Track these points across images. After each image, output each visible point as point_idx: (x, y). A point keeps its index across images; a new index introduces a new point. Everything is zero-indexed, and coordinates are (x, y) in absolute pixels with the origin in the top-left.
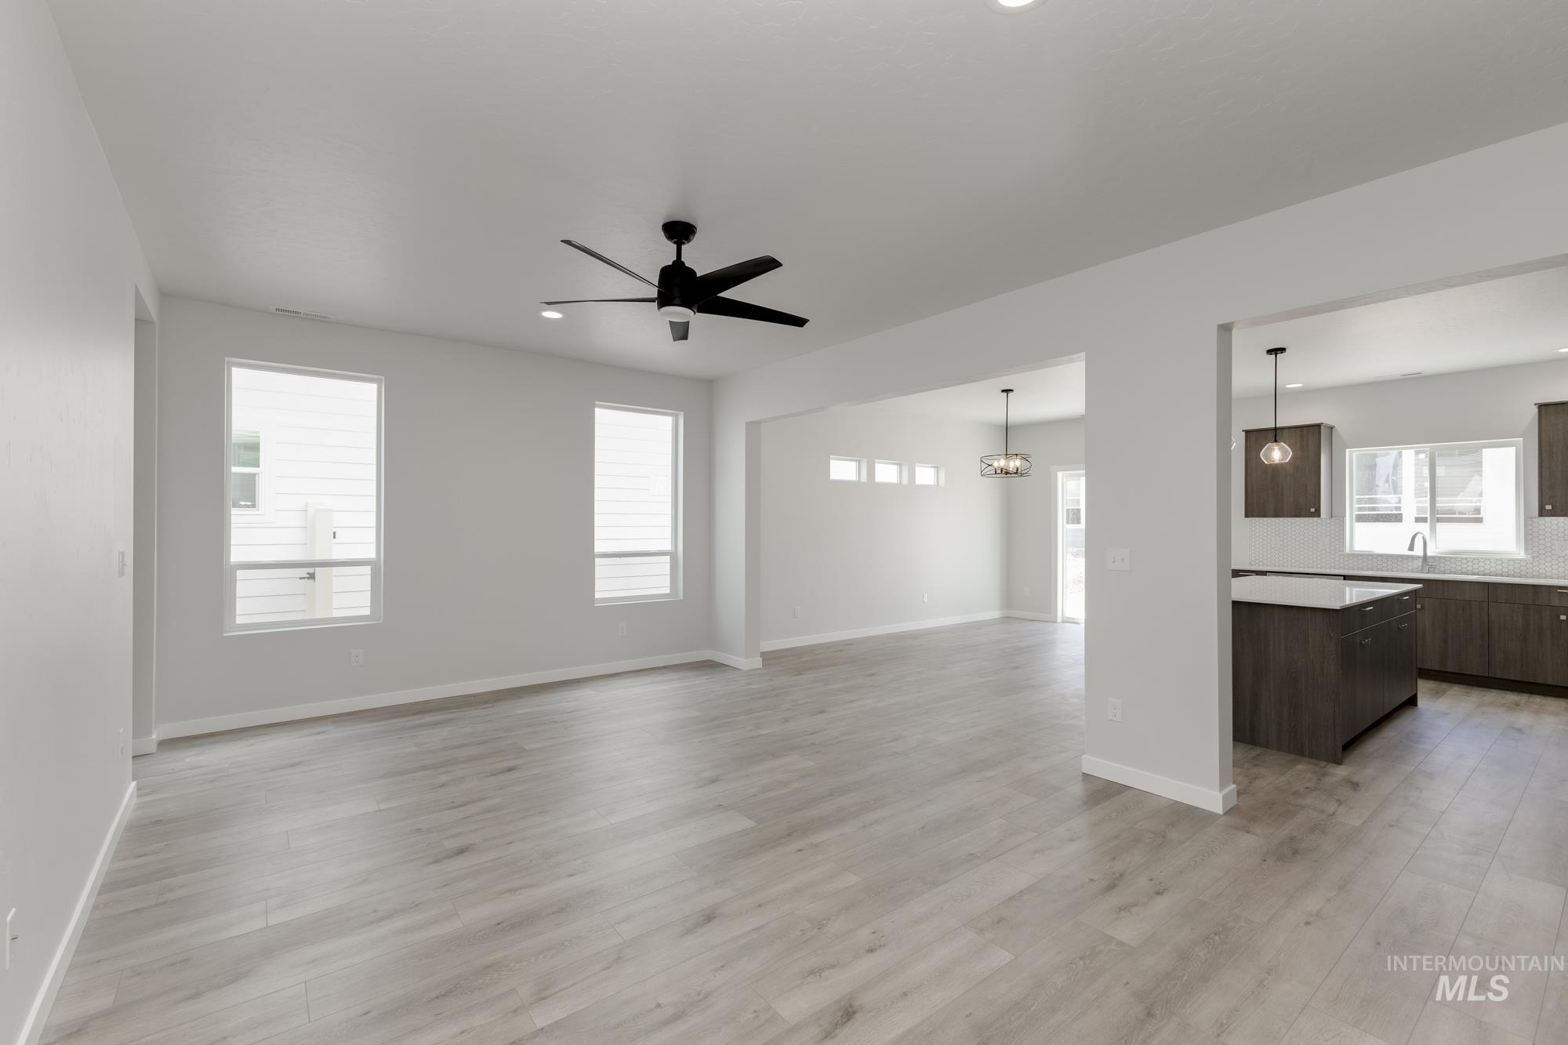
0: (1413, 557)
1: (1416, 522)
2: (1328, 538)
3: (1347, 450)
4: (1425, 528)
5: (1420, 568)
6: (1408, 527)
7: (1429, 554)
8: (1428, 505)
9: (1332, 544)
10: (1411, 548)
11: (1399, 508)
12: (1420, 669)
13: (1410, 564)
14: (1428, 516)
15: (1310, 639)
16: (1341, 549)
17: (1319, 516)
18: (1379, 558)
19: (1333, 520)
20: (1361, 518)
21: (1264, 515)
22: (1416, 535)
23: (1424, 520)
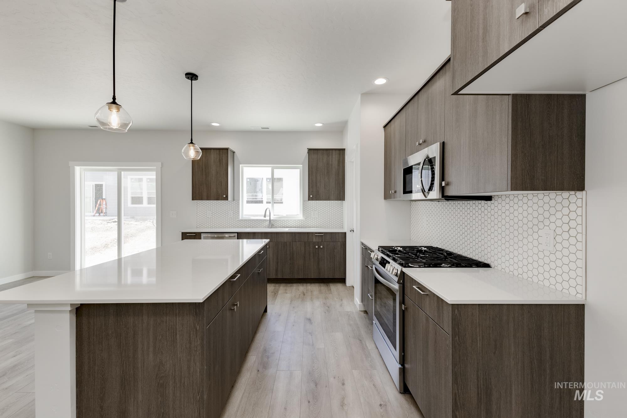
0: (265, 220)
1: (267, 203)
2: (232, 211)
3: (241, 165)
4: (270, 206)
5: (268, 226)
6: (264, 206)
7: (272, 218)
8: (271, 197)
9: (234, 215)
10: (265, 216)
11: (262, 199)
12: (268, 279)
13: (265, 223)
14: (271, 201)
15: (178, 336)
16: (238, 217)
17: (227, 200)
18: (253, 221)
19: (234, 202)
20: (248, 202)
21: (202, 199)
22: (267, 209)
23: (270, 203)
